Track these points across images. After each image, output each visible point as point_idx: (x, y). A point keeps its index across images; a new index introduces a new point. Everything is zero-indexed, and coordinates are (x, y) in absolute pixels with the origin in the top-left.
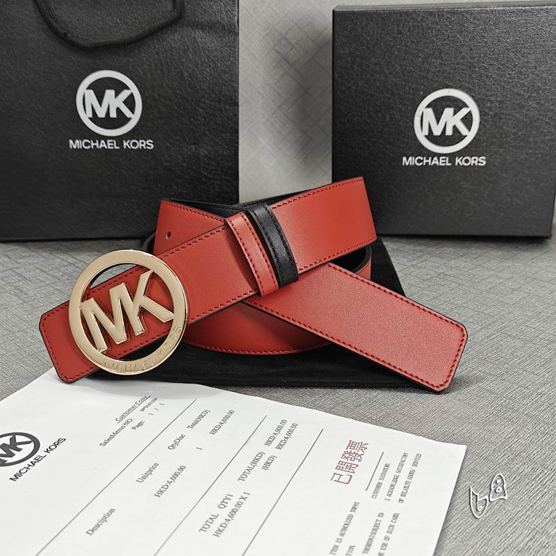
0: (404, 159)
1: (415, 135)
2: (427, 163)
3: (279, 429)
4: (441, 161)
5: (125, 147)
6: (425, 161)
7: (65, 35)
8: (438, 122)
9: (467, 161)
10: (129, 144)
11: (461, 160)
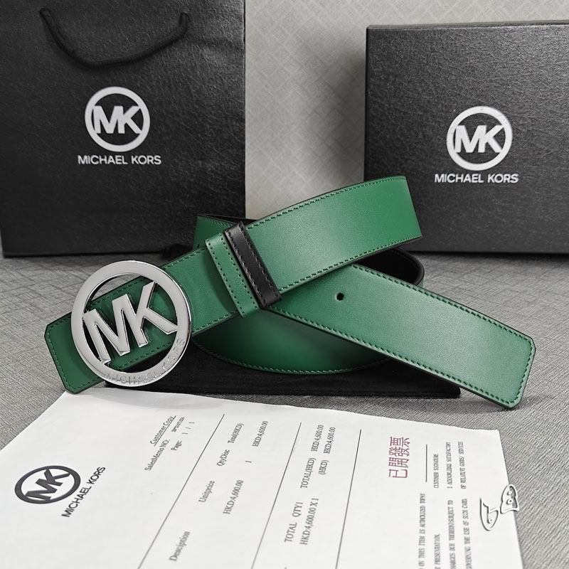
0: (437, 176)
1: (448, 152)
2: (459, 180)
3: (319, 434)
4: (473, 178)
5: (133, 163)
6: (457, 178)
7: (74, 52)
8: (471, 139)
9: (499, 178)
10: (137, 159)
11: (494, 177)
